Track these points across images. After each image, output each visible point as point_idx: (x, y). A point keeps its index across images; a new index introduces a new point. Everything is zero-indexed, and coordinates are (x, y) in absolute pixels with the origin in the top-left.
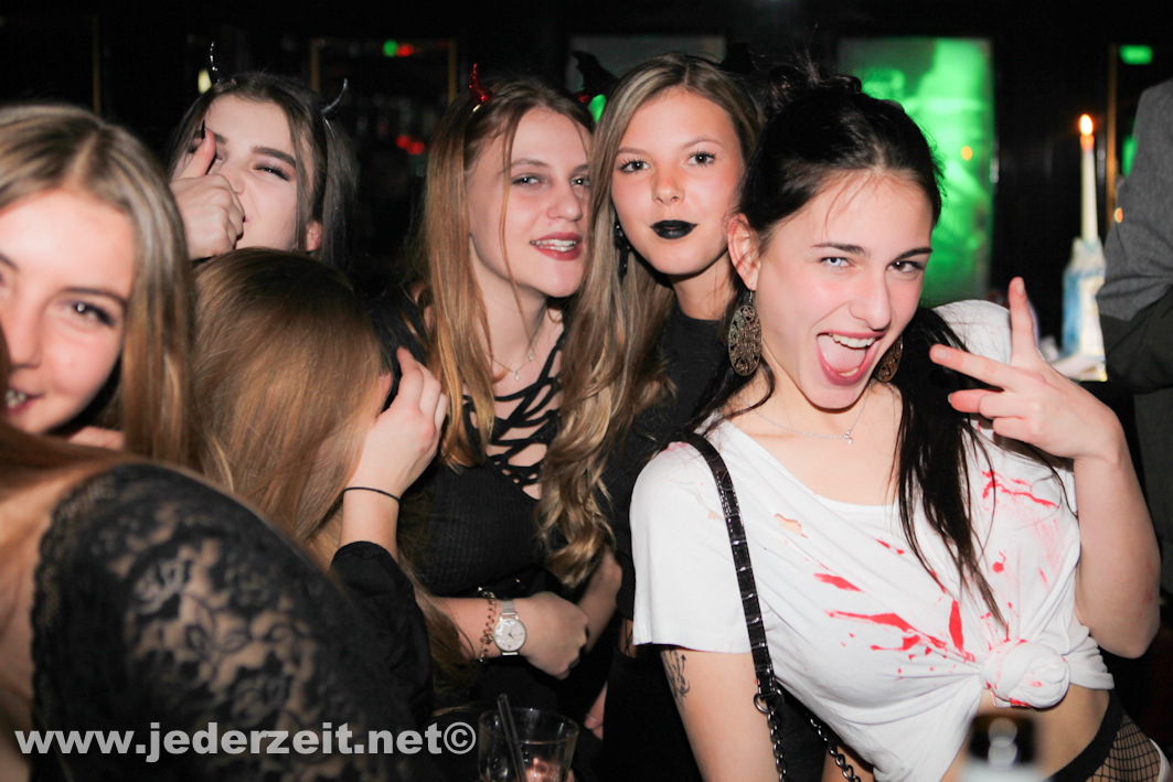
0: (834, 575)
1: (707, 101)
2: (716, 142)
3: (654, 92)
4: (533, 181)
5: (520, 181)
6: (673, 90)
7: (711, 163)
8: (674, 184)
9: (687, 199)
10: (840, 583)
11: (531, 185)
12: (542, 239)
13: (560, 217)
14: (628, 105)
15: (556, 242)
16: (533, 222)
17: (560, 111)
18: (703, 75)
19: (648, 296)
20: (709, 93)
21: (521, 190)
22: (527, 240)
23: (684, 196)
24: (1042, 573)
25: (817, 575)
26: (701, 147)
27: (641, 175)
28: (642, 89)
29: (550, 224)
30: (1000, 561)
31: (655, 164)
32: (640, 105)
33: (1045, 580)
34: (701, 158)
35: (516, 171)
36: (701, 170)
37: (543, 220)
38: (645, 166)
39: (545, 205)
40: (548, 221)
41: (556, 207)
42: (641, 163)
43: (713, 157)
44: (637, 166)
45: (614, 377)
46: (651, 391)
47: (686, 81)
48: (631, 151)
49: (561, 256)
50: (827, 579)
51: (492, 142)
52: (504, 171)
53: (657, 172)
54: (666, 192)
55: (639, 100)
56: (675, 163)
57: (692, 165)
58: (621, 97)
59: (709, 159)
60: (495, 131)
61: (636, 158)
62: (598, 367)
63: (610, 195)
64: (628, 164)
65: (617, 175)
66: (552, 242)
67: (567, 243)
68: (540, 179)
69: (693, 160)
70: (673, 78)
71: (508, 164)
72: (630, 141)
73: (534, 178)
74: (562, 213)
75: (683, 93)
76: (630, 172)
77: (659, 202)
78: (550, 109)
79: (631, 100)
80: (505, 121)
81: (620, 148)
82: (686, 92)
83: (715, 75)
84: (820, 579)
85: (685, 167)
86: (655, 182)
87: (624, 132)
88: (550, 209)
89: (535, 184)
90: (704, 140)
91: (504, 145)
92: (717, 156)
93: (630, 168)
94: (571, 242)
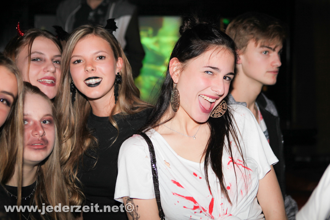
0: (177, 182)
1: (101, 38)
2: (105, 52)
3: (83, 36)
4: (39, 60)
5: (34, 60)
6: (90, 35)
7: (104, 59)
8: (92, 65)
9: (97, 70)
10: (178, 184)
11: (38, 61)
12: (41, 79)
13: (48, 71)
14: (74, 41)
15: (47, 80)
16: (38, 73)
17: (49, 38)
18: (99, 30)
19: (83, 109)
20: (102, 36)
21: (35, 62)
22: (36, 79)
23: (96, 69)
24: (241, 191)
25: (172, 180)
26: (100, 54)
27: (80, 64)
28: (79, 35)
29: (44, 74)
30: (229, 186)
31: (85, 60)
32: (79, 40)
33: (242, 194)
34: (101, 58)
35: (33, 56)
36: (101, 61)
37: (42, 73)
38: (81, 61)
39: (43, 68)
40: (44, 73)
41: (47, 68)
42: (80, 60)
43: (105, 57)
44: (79, 61)
45: (71, 135)
46: (87, 143)
47: (94, 32)
48: (76, 56)
49: (48, 85)
50: (175, 182)
51: (24, 47)
52: (29, 56)
53: (86, 62)
54: (89, 68)
55: (78, 39)
56: (92, 59)
57: (98, 60)
58: (72, 39)
59: (103, 58)
60: (25, 44)
61: (78, 58)
62: (66, 131)
63: (69, 70)
64: (75, 61)
65: (72, 65)
66: (45, 80)
67: (51, 81)
68: (41, 59)
69: (98, 58)
70: (90, 31)
71: (30, 54)
72: (75, 53)
73: (39, 59)
74: (48, 70)
75: (93, 36)
76: (76, 63)
77: (87, 72)
78: (45, 37)
79: (75, 39)
80: (29, 40)
81: (72, 56)
82: (94, 36)
83: (104, 31)
84: (173, 182)
85: (96, 61)
86: (86, 65)
87: (73, 49)
88: (44, 69)
89: (39, 61)
90: (101, 52)
91: (29, 47)
92: (106, 57)
93: (76, 62)
94: (52, 81)
